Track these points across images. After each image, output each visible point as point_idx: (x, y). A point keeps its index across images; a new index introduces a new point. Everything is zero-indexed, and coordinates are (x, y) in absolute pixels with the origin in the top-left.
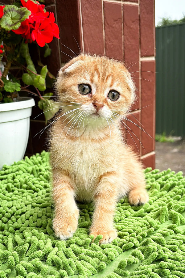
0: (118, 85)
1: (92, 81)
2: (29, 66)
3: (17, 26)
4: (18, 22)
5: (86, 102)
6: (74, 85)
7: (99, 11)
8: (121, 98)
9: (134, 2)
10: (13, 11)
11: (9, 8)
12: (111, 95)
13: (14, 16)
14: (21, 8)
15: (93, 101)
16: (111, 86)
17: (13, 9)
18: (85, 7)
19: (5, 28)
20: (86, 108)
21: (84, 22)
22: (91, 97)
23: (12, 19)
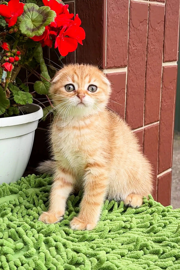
0: (95, 81)
1: (74, 81)
2: (43, 73)
3: (41, 31)
4: (41, 25)
5: (72, 96)
6: (61, 87)
7: (125, 12)
8: (98, 90)
9: (161, 2)
10: (33, 11)
11: (29, 7)
12: (90, 89)
13: (34, 17)
14: (42, 7)
15: (77, 94)
16: (89, 82)
17: (33, 9)
18: (111, 7)
19: (26, 33)
20: (73, 100)
21: (109, 25)
22: (75, 92)
23: (33, 21)
